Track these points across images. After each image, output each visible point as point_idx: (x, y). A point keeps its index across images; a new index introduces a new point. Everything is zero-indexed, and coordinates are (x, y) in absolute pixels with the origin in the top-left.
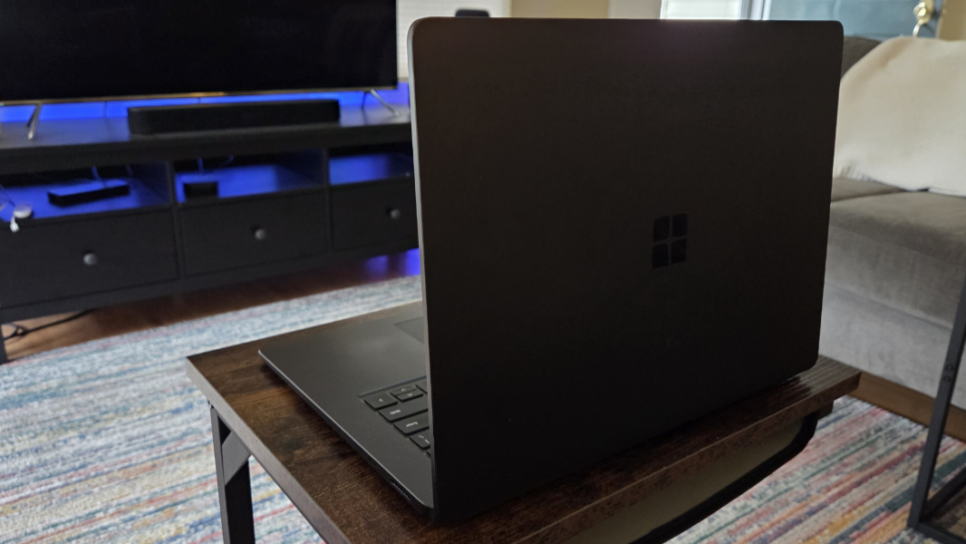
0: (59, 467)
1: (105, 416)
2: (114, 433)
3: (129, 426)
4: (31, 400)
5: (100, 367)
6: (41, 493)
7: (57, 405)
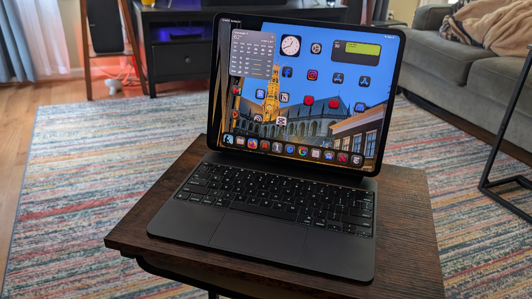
0: (171, 134)
1: (186, 120)
2: (190, 126)
3: (195, 124)
4: (160, 111)
5: (184, 102)
6: (166, 141)
7: (169, 114)
